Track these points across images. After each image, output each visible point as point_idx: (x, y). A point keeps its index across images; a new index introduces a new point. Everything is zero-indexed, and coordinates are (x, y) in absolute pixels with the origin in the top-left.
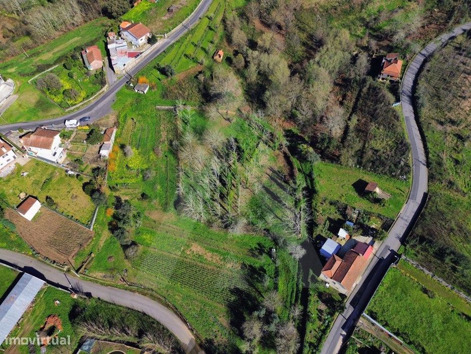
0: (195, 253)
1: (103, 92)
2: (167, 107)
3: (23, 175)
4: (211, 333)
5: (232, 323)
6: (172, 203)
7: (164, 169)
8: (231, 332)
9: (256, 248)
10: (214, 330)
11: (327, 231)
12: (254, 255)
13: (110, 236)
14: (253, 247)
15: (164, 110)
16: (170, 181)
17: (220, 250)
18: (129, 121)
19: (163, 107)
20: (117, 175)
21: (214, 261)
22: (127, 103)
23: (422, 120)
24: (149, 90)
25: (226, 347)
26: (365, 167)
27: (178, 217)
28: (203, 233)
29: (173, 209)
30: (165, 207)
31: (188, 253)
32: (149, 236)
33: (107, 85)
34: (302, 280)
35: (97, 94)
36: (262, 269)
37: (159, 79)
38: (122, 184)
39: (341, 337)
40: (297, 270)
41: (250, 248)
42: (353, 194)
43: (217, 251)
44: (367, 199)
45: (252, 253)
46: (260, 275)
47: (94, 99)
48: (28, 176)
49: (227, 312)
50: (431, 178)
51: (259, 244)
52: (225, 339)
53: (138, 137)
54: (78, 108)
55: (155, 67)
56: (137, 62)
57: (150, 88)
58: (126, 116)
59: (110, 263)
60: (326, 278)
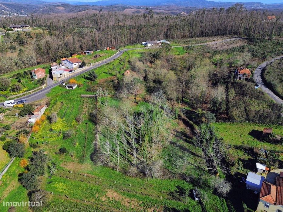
0: (111, 199)
1: (41, 88)
2: (89, 95)
6: (88, 156)
7: (83, 132)
9: (175, 191)
11: (242, 169)
12: (175, 198)
13: (18, 187)
14: (173, 190)
15: (87, 97)
16: (88, 139)
17: (138, 195)
18: (59, 103)
19: (86, 95)
20: (39, 136)
21: (133, 206)
22: (59, 93)
24: (77, 87)
26: (253, 121)
27: (94, 167)
28: (119, 180)
29: (89, 160)
30: (81, 160)
31: (103, 199)
32: (61, 184)
33: (45, 85)
35: (36, 89)
37: (86, 82)
38: (42, 143)
40: (227, 208)
41: (169, 192)
42: (252, 140)
43: (134, 197)
44: (267, 142)
45: (173, 196)
51: (178, 187)
53: (64, 112)
55: (82, 77)
56: (70, 75)
57: (78, 86)
58: (56, 101)
60: (268, 206)
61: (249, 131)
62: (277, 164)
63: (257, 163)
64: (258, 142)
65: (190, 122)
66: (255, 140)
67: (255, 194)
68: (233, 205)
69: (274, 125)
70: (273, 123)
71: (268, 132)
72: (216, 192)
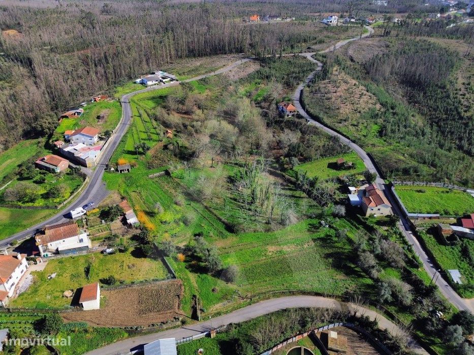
0: (275, 251)
1: (87, 182)
2: (158, 174)
3: (51, 278)
4: (342, 289)
5: (347, 274)
7: (195, 213)
8: (352, 279)
9: (310, 228)
10: (341, 286)
12: (314, 232)
13: (197, 276)
14: (308, 228)
17: (290, 241)
18: (133, 194)
21: (294, 249)
22: (120, 182)
23: (329, 125)
25: (360, 288)
26: (325, 156)
29: (228, 234)
33: (88, 176)
34: (358, 225)
36: (327, 236)
39: (412, 235)
41: (307, 230)
42: (333, 171)
43: (288, 243)
44: (343, 170)
45: (312, 231)
46: (329, 239)
47: (82, 190)
48: (58, 275)
49: (336, 270)
50: (361, 146)
51: (310, 224)
52: (354, 286)
54: (70, 202)
55: (123, 153)
56: (102, 154)
57: (132, 167)
58: (126, 192)
59: (218, 294)
60: (372, 210)
61: (327, 165)
62: (360, 183)
63: (349, 187)
64: (338, 172)
65: (277, 171)
66: (335, 171)
67: (359, 208)
68: (351, 219)
69: (341, 155)
70: (339, 154)
71: (342, 162)
72: (335, 215)
